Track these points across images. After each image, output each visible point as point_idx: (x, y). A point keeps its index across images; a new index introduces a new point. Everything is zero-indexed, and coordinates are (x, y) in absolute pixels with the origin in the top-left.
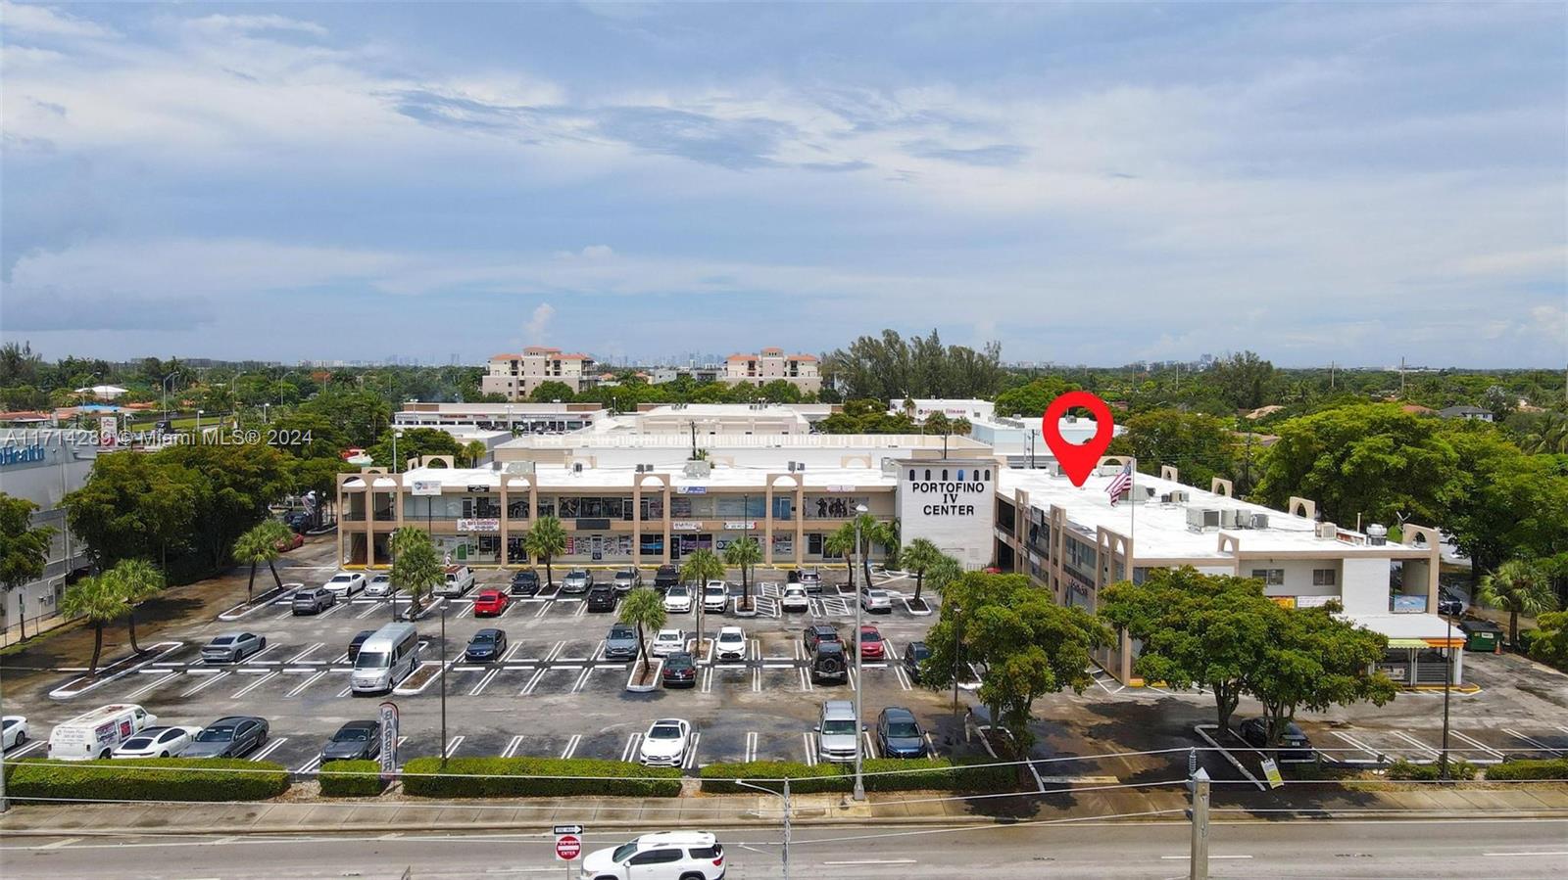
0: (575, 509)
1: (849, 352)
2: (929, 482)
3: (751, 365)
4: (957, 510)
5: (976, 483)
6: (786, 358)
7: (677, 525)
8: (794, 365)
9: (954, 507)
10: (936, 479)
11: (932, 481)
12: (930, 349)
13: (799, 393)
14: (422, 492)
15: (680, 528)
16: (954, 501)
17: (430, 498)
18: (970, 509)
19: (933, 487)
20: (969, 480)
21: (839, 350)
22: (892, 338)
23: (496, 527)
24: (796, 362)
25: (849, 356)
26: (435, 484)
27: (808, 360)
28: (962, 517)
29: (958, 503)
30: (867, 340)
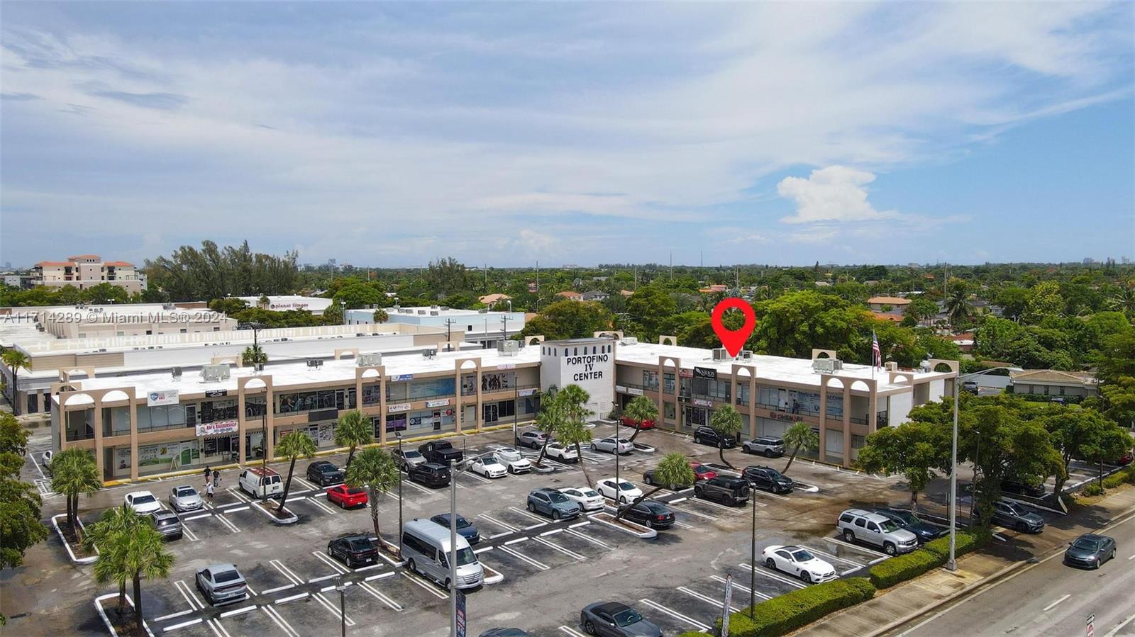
0: (294, 404)
1: (172, 259)
2: (576, 357)
3: (68, 270)
4: (593, 375)
5: (603, 355)
6: (102, 264)
7: (391, 408)
8: (111, 270)
9: (591, 373)
10: (580, 354)
11: (578, 356)
12: (242, 256)
13: (126, 294)
14: (159, 402)
15: (394, 410)
16: (591, 369)
17: (167, 407)
18: (600, 374)
19: (579, 360)
20: (599, 353)
21: (161, 257)
22: (210, 248)
23: (235, 429)
24: (114, 268)
25: (171, 262)
26: (172, 393)
27: (125, 266)
28: (596, 380)
29: (593, 371)
30: (187, 250)
